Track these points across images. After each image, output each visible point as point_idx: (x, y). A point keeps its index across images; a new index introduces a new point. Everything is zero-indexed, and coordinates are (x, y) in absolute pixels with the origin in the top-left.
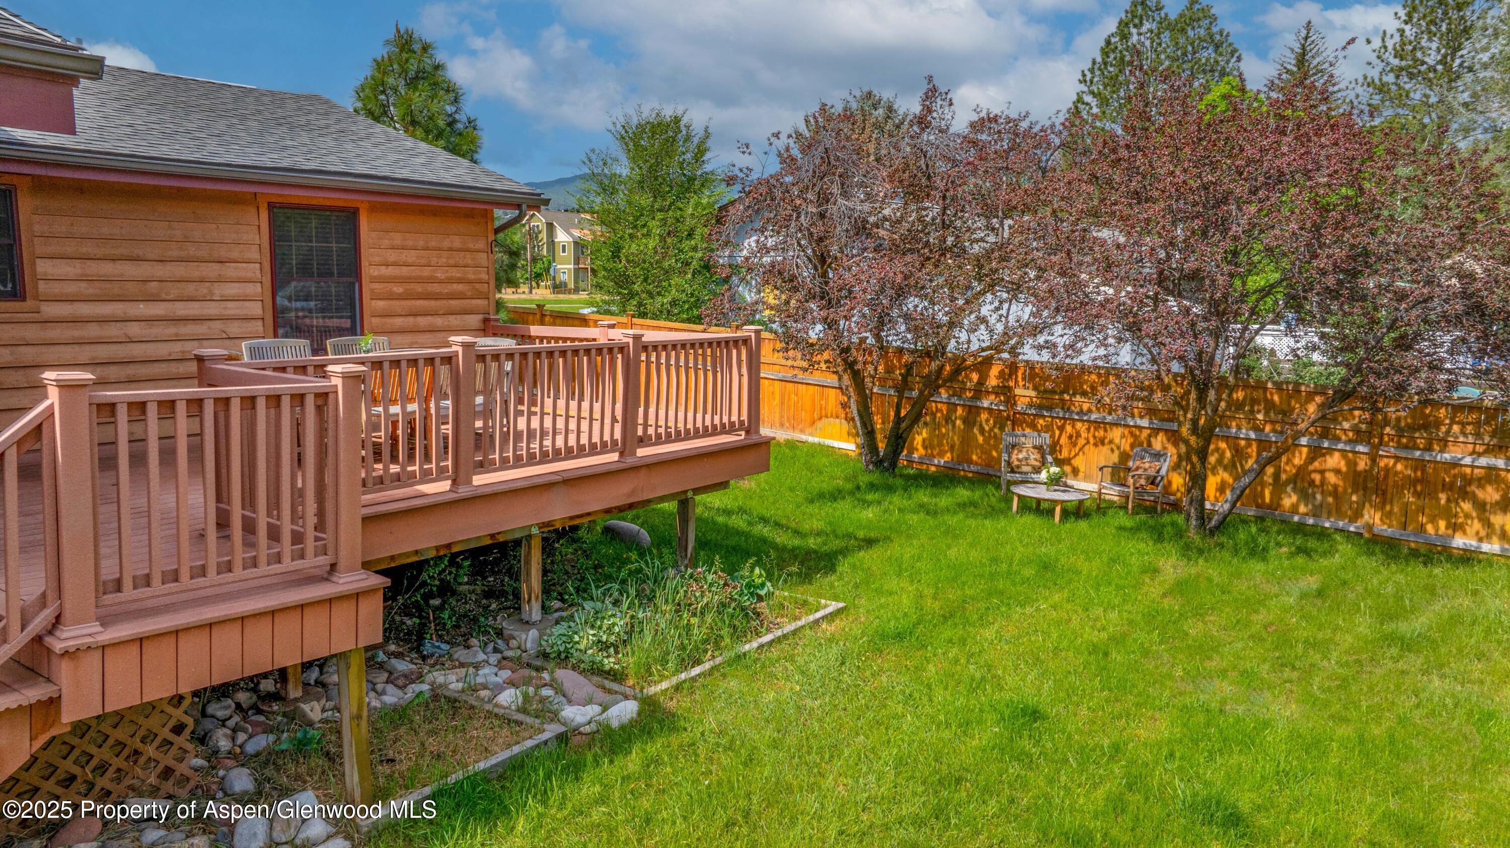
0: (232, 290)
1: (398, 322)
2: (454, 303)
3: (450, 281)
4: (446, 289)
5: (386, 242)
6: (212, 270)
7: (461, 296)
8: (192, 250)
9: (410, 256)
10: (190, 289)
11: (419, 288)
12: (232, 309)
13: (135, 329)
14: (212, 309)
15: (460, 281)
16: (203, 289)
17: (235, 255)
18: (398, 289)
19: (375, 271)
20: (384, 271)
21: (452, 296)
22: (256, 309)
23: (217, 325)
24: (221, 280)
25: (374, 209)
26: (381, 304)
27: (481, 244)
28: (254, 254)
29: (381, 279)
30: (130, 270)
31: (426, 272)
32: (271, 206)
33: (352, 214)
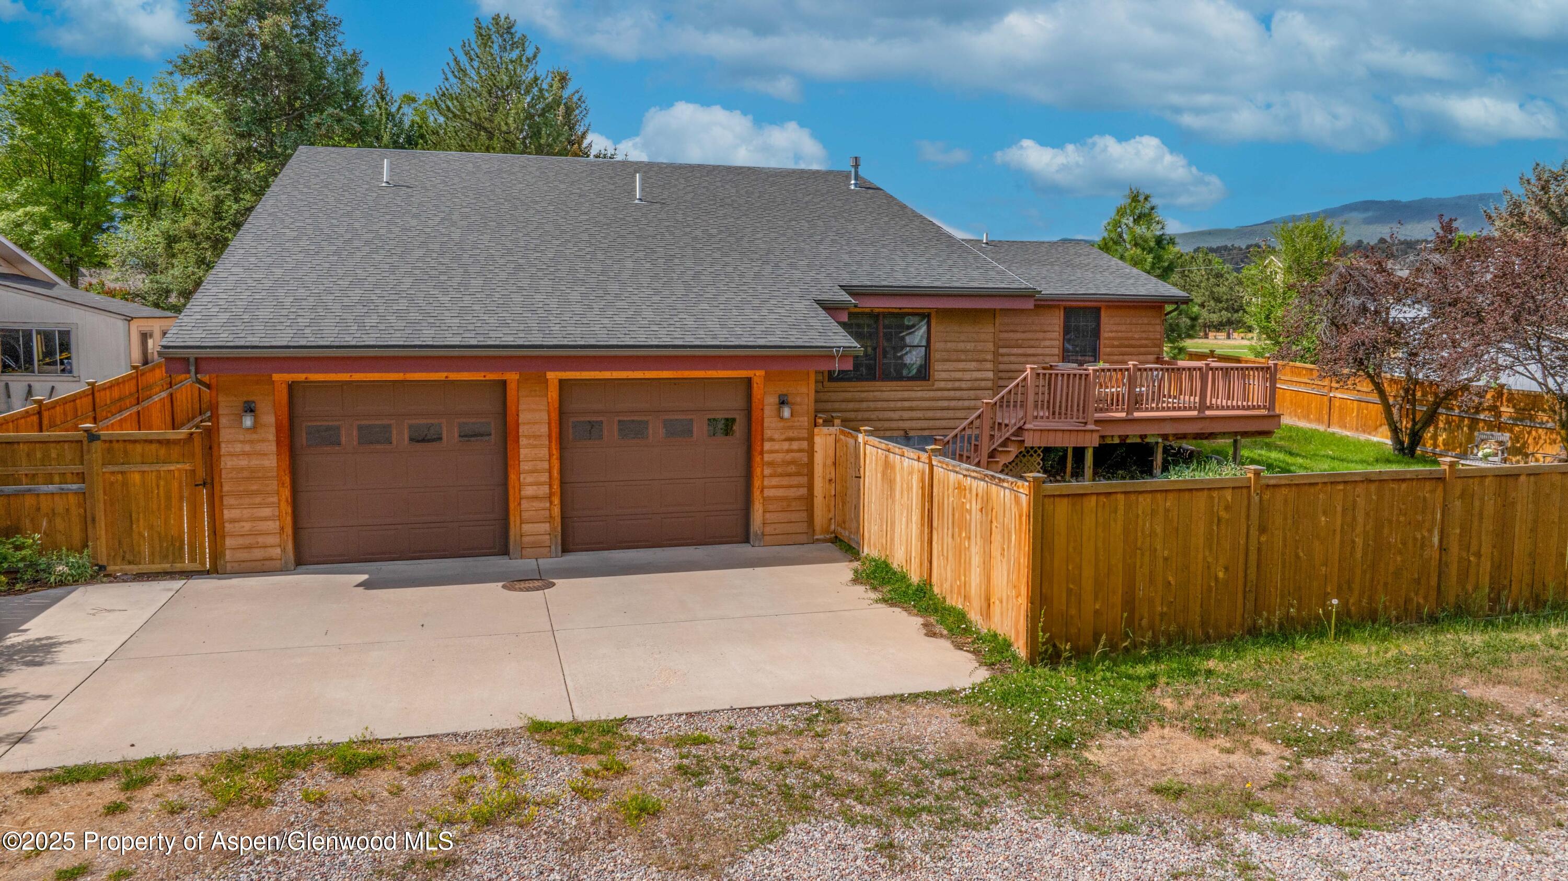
0: (1047, 343)
1: (1116, 358)
2: (1142, 350)
3: (1140, 339)
4: (1138, 343)
5: (1112, 322)
6: (1041, 335)
7: (1146, 346)
8: (1034, 328)
9: (1123, 328)
10: (1032, 343)
11: (1126, 342)
12: (1047, 351)
13: (1012, 359)
14: (1039, 351)
15: (1146, 339)
16: (1037, 343)
17: (1049, 329)
18: (1116, 343)
19: (1106, 335)
20: (1110, 335)
21: (1141, 346)
22: (1056, 351)
23: (1041, 357)
24: (1044, 339)
25: (1108, 307)
26: (1108, 349)
27: (1158, 321)
28: (1057, 328)
29: (1110, 338)
30: (1012, 335)
31: (1130, 335)
32: (1065, 308)
33: (1098, 310)
